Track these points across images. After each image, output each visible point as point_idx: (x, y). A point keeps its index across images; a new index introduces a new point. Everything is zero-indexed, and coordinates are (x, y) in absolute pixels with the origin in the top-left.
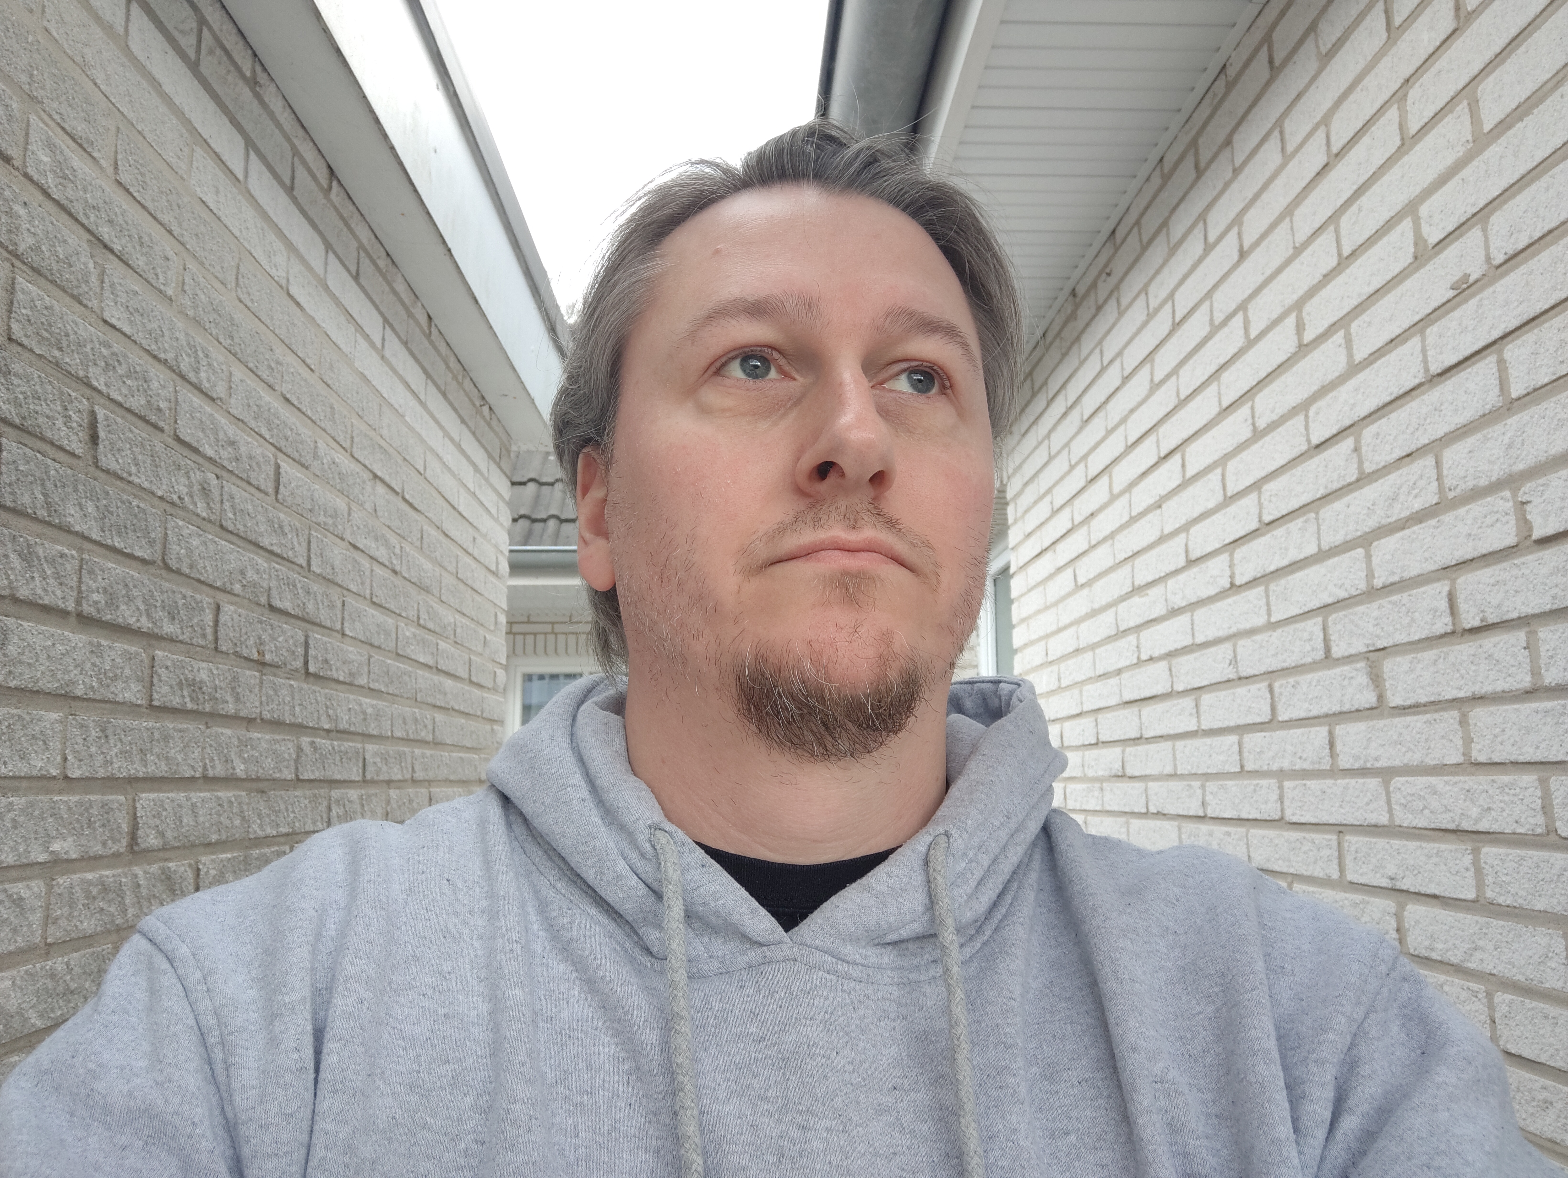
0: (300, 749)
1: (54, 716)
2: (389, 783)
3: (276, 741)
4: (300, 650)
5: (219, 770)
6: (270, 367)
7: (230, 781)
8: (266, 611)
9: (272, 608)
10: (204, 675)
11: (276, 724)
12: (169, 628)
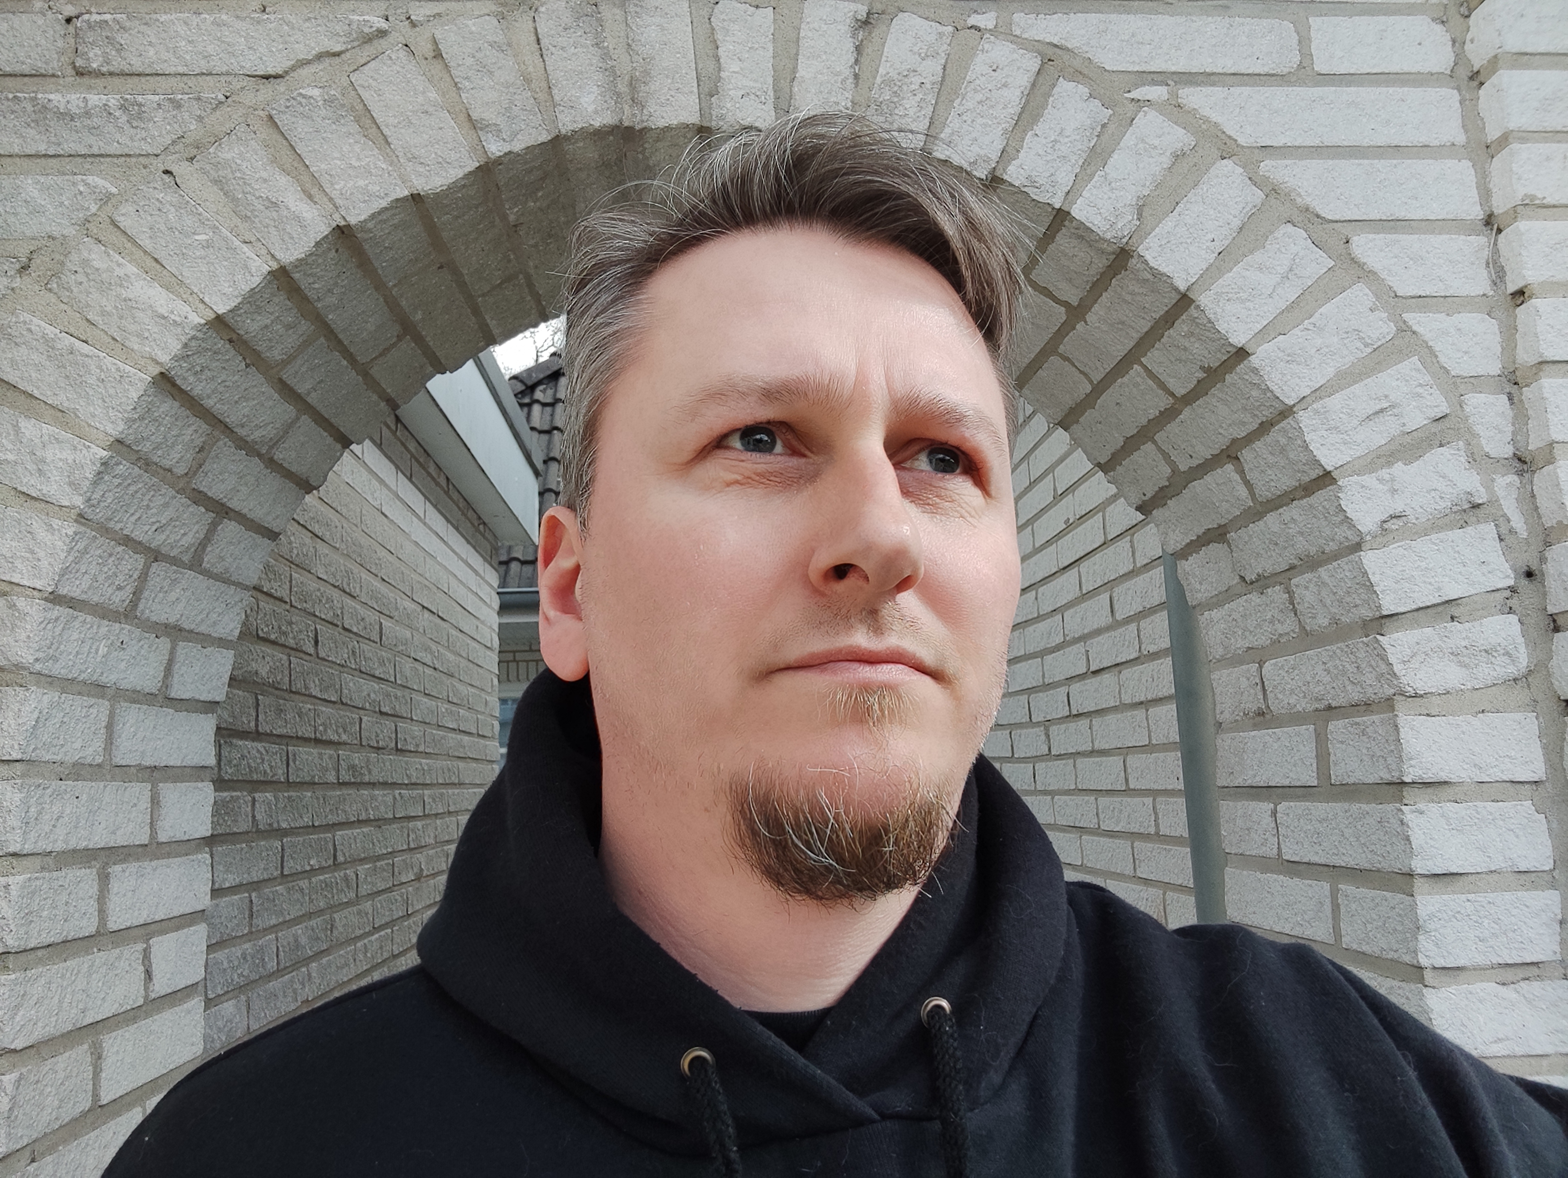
0: (395, 798)
1: (309, 794)
2: (436, 815)
3: (385, 795)
4: (394, 736)
5: (363, 817)
6: (376, 564)
7: (367, 822)
8: (378, 715)
9: (381, 713)
10: (357, 762)
11: (385, 785)
12: (344, 737)
